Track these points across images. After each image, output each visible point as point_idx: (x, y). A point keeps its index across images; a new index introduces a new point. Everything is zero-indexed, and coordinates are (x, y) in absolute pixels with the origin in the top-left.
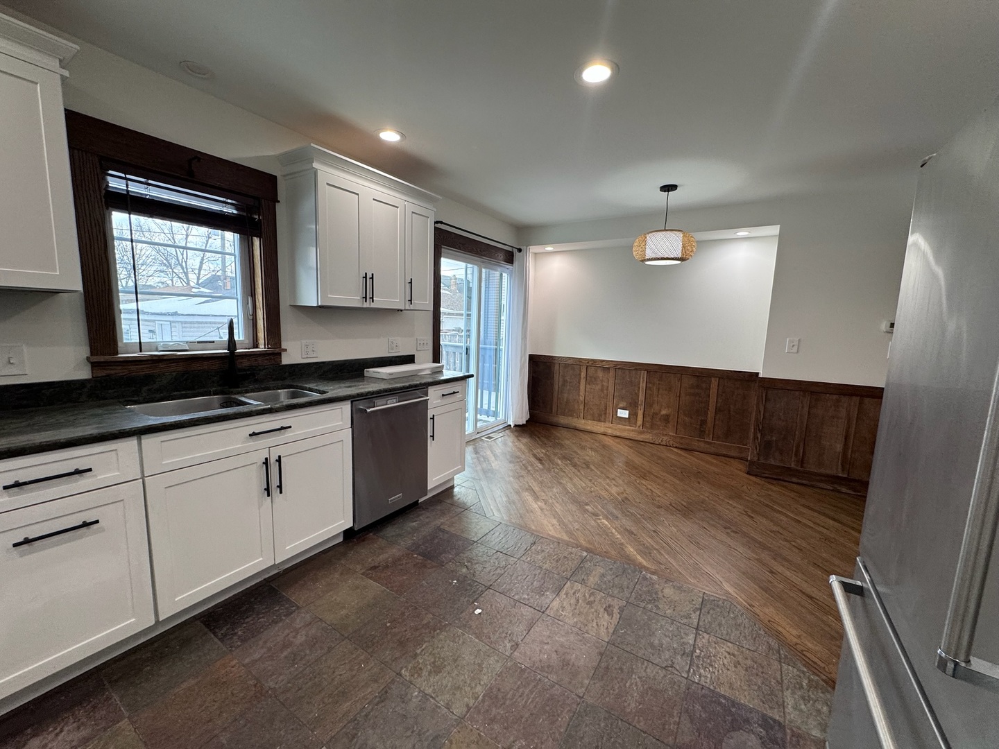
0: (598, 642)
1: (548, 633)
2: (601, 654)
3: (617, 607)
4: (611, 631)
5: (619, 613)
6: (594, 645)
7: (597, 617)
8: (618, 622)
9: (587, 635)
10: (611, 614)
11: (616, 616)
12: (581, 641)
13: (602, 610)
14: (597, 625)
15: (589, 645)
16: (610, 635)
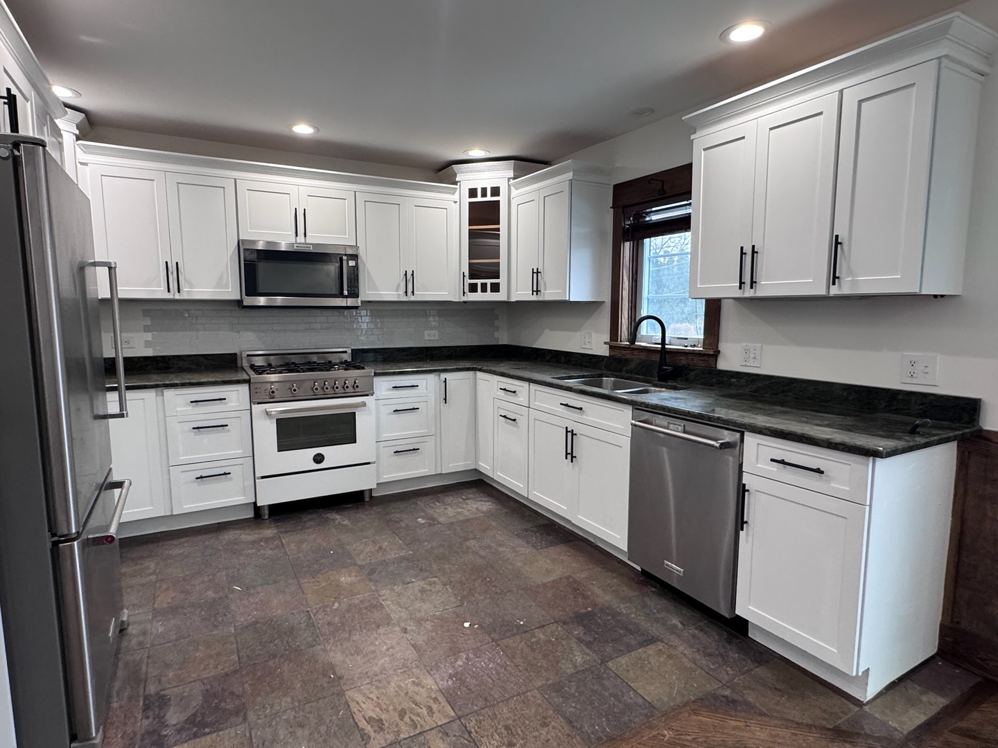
0: (353, 684)
1: (398, 657)
2: (340, 678)
3: (372, 734)
4: (352, 705)
5: (363, 730)
6: (352, 679)
7: (378, 705)
8: (353, 718)
9: (368, 681)
10: (370, 721)
11: (363, 724)
12: (367, 673)
13: (383, 717)
14: (370, 698)
15: (357, 676)
16: (349, 699)
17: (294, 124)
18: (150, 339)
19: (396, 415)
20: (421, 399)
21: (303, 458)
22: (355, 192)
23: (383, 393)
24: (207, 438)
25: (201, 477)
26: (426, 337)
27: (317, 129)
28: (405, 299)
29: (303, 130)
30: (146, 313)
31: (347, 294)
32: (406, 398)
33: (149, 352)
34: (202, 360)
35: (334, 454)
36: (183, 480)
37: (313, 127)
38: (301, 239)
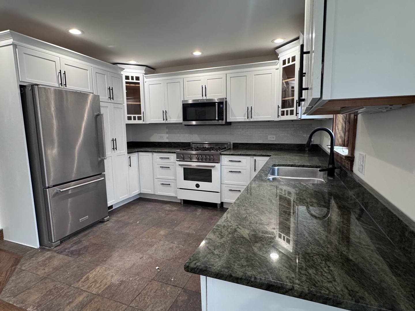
17: (194, 52)
18: (168, 136)
19: (229, 173)
20: (243, 168)
21: (192, 184)
22: (226, 74)
23: (225, 163)
24: (165, 171)
25: (163, 184)
26: (269, 139)
27: (202, 53)
28: (248, 120)
29: (197, 53)
30: (167, 128)
31: (217, 119)
32: (235, 166)
33: (167, 141)
34: (181, 144)
35: (203, 185)
36: (158, 183)
37: (200, 52)
38: (204, 98)
